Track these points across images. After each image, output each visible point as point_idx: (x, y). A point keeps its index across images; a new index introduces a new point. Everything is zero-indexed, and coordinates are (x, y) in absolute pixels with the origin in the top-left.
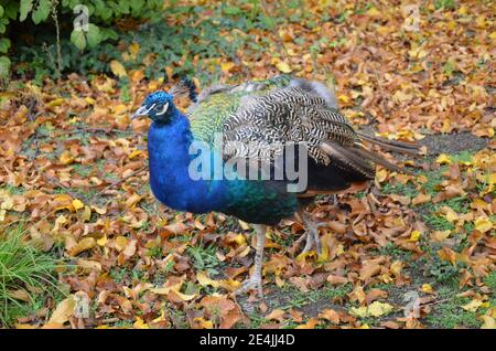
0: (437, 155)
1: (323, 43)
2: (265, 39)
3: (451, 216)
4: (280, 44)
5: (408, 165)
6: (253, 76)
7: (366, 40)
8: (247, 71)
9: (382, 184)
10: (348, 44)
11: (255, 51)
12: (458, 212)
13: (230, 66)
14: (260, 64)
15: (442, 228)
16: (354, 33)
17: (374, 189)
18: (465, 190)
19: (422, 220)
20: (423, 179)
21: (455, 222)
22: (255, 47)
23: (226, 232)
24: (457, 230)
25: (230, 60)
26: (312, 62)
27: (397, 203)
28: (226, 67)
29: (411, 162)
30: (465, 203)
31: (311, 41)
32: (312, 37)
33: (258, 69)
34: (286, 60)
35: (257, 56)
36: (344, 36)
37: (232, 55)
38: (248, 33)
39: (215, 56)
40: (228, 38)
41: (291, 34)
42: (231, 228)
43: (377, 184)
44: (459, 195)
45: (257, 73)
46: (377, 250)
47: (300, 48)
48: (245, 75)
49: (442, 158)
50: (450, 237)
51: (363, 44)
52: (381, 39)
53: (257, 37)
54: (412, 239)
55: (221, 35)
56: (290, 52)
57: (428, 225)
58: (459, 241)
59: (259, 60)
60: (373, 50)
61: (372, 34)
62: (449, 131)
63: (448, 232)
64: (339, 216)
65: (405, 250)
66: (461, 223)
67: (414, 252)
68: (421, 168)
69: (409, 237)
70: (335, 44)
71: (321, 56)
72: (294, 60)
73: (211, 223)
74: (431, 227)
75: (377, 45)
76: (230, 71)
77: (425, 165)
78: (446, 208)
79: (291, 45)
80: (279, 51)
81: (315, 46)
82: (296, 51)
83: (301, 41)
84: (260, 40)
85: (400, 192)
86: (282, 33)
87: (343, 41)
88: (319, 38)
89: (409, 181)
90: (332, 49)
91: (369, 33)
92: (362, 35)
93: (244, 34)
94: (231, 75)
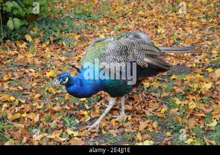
0: (171, 75)
1: (119, 26)
2: (94, 25)
3: (178, 102)
4: (100, 26)
5: (158, 80)
6: (89, 41)
7: (138, 25)
8: (86, 39)
9: (148, 88)
10: (131, 27)
11: (89, 30)
12: (181, 100)
13: (79, 36)
14: (92, 36)
15: (175, 107)
16: (133, 22)
17: (144, 91)
18: (184, 91)
19: (165, 104)
20: (165, 86)
21: (180, 105)
22: (89, 28)
23: (79, 110)
24: (181, 108)
25: (78, 34)
26: (115, 35)
27: (154, 96)
28: (77, 37)
29: (160, 79)
30: (184, 96)
31: (114, 26)
32: (114, 24)
33: (91, 38)
34: (103, 34)
35: (90, 32)
36: (128, 24)
37: (79, 32)
38: (86, 22)
39: (71, 32)
40: (77, 24)
41: (105, 22)
42: (81, 108)
43: (145, 88)
44: (181, 93)
45: (91, 40)
46: (146, 117)
47: (109, 28)
48: (85, 40)
49: (173, 77)
50: (178, 111)
51: (137, 27)
52: (145, 25)
53: (90, 24)
54: (162, 112)
55: (74, 23)
56: (105, 30)
57: (168, 106)
58: (182, 113)
59: (91, 34)
60: (141, 29)
61: (141, 22)
62: (176, 65)
63: (177, 109)
64: (129, 103)
65: (158, 117)
66: (183, 105)
67: (162, 118)
68: (164, 81)
69: (160, 111)
70: (125, 27)
71: (119, 32)
72: (107, 34)
73: (72, 106)
74: (170, 107)
75: (143, 27)
76: (79, 39)
77: (166, 80)
78: (176, 99)
79: (105, 27)
80: (100, 30)
81: (116, 28)
82: (107, 30)
83: (110, 25)
84: (91, 25)
85: (156, 92)
86: (101, 22)
87: (128, 25)
88: (117, 24)
89: (159, 87)
90: (124, 29)
91: (139, 22)
92: (136, 23)
93: (84, 22)
94: (79, 40)
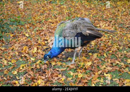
0: (68, 58)
1: (37, 29)
2: (22, 28)
4: (26, 29)
5: (60, 61)
6: (19, 38)
7: (48, 28)
8: (17, 36)
9: (54, 66)
10: (44, 29)
11: (19, 31)
12: (74, 73)
13: (13, 35)
14: (21, 34)
15: (70, 77)
16: (45, 26)
19: (64, 75)
20: (64, 64)
21: (73, 75)
22: (19, 30)
23: (13, 80)
24: (74, 77)
25: (12, 33)
26: (34, 34)
27: (58, 71)
28: (12, 35)
29: (61, 60)
30: (75, 70)
31: (34, 28)
32: (34, 27)
33: (20, 36)
34: (28, 33)
35: (20, 32)
36: (43, 27)
37: (13, 32)
38: (17, 26)
39: (8, 32)
40: (12, 27)
41: (29, 26)
42: (14, 79)
43: (53, 66)
44: (74, 68)
45: (20, 37)
46: (53, 83)
47: (31, 30)
48: (17, 37)
50: (72, 79)
51: (48, 29)
52: (52, 27)
53: (20, 27)
54: (62, 80)
55: (10, 27)
56: (29, 31)
57: (66, 76)
58: (74, 80)
59: (20, 33)
60: (50, 30)
61: (50, 26)
62: (71, 51)
63: (71, 78)
64: (43, 75)
65: (60, 83)
67: (63, 84)
68: (64, 61)
69: (61, 80)
70: (40, 29)
71: (37, 32)
72: (30, 33)
73: (8, 78)
74: (67, 77)
75: (51, 29)
76: (13, 36)
77: (65, 61)
78: (71, 72)
79: (29, 29)
80: (26, 31)
81: (35, 29)
82: (30, 31)
83: (31, 28)
84: (20, 28)
85: (59, 68)
86: (26, 26)
87: (42, 28)
88: (36, 27)
89: (61, 65)
90: (40, 30)
91: (49, 26)
92: (47, 26)
93: (16, 26)
94: (13, 37)
